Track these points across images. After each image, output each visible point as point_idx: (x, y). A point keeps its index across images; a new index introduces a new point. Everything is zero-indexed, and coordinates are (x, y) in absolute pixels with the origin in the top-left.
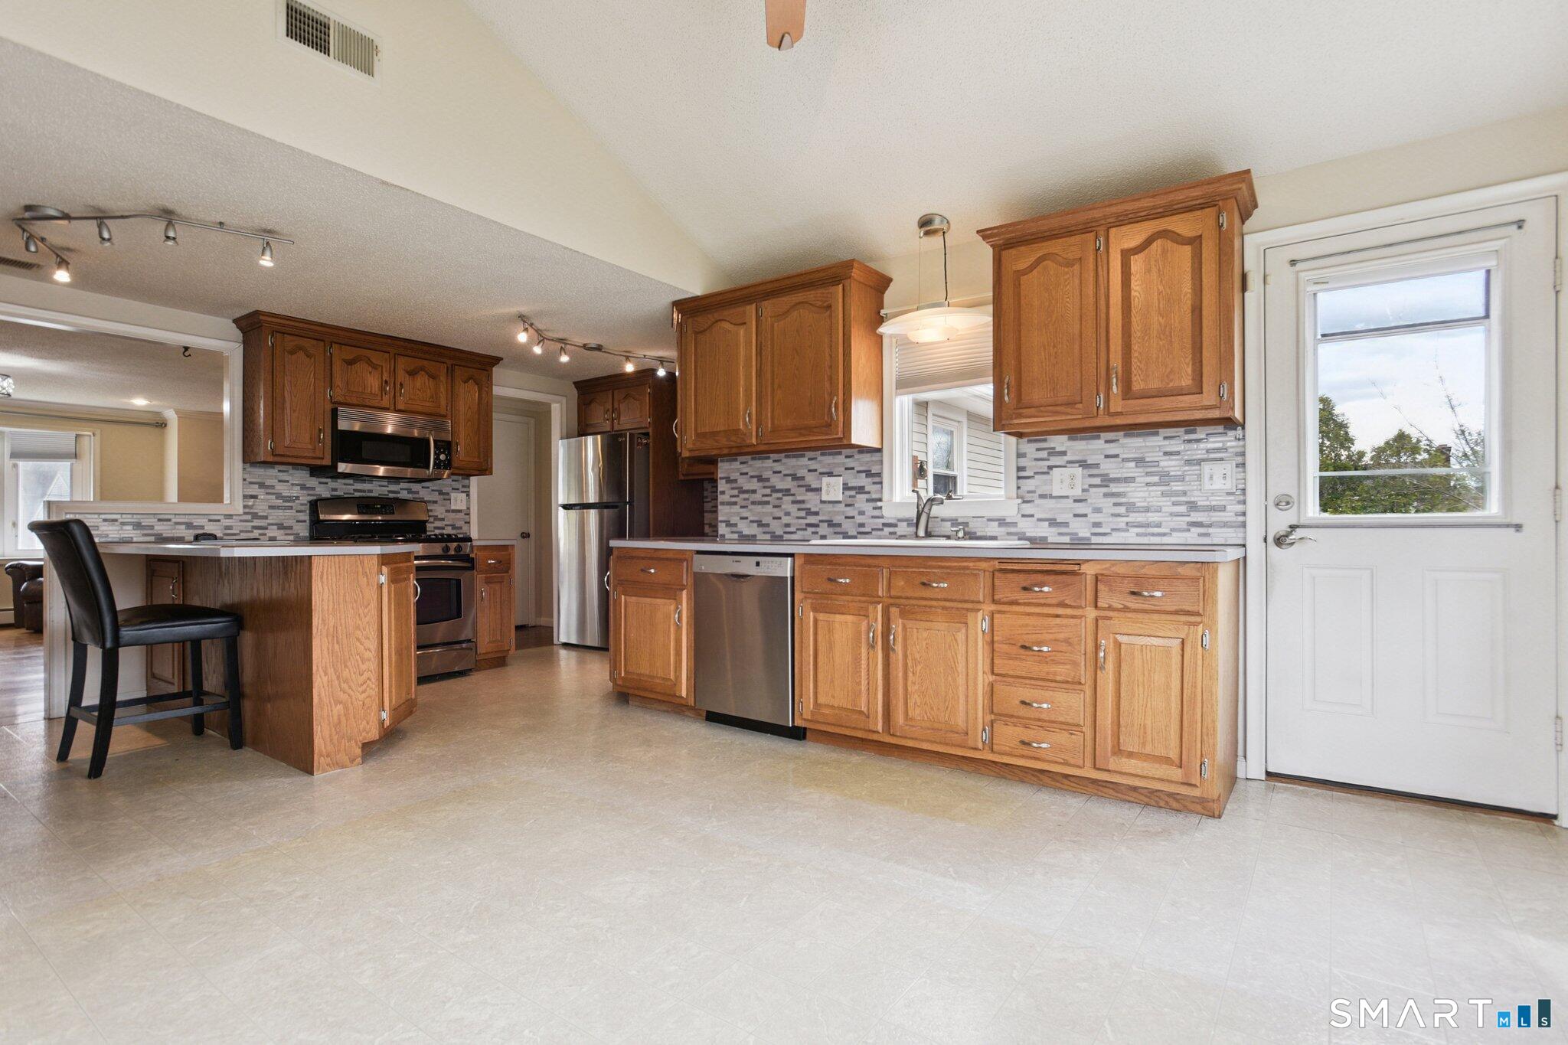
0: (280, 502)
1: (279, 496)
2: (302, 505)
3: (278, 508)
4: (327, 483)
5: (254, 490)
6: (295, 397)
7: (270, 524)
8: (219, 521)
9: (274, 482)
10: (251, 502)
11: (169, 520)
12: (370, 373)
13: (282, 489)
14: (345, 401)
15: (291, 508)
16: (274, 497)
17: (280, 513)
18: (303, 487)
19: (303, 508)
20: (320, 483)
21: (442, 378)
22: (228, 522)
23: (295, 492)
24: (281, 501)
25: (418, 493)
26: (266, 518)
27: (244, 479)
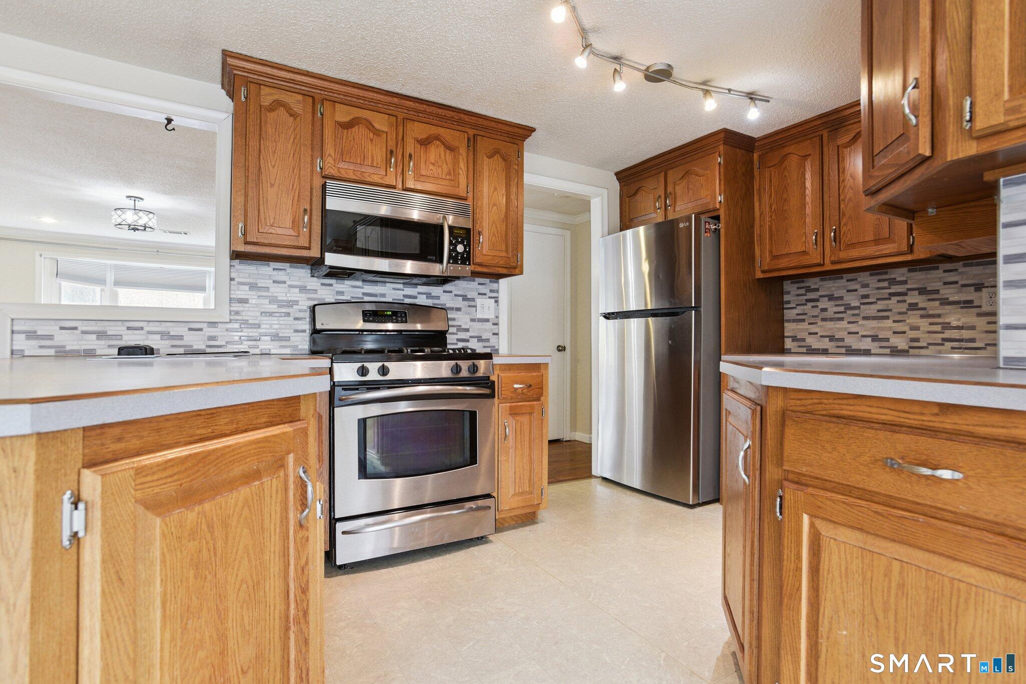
0: (273, 308)
1: (273, 300)
2: (300, 311)
3: (271, 314)
4: (331, 285)
5: (242, 292)
6: (273, 167)
7: (261, 335)
8: (201, 330)
9: (268, 283)
10: (236, 307)
11: (142, 329)
12: (371, 140)
13: (280, 292)
14: (338, 174)
15: (288, 314)
16: (267, 301)
17: (274, 320)
18: (303, 289)
19: (301, 315)
20: (323, 284)
21: (461, 151)
22: (209, 331)
23: (295, 294)
24: (276, 306)
25: (438, 298)
26: (259, 326)
27: (232, 279)
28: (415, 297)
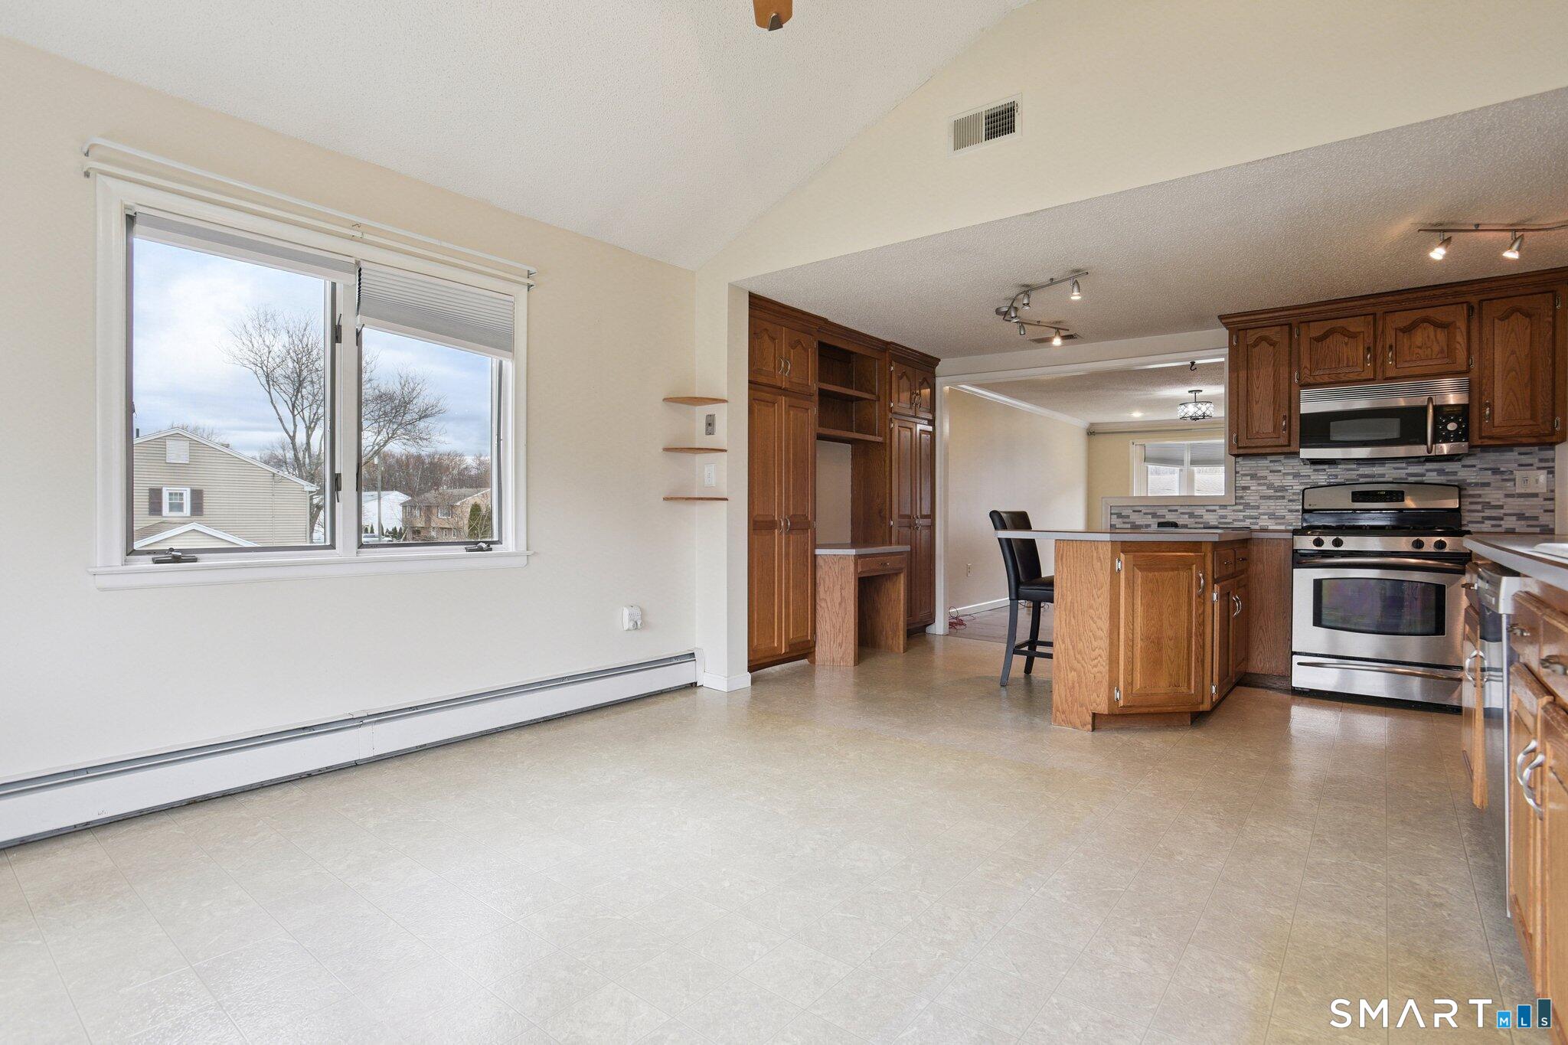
0: (1271, 492)
1: (1270, 486)
2: (1294, 494)
3: (1270, 498)
5: (1245, 481)
6: (1258, 388)
7: (1260, 514)
8: (1215, 511)
9: (1265, 473)
10: (1240, 493)
11: (1177, 511)
12: (1346, 344)
13: (1276, 480)
14: (1314, 381)
15: (1283, 497)
16: (1265, 488)
17: (1271, 503)
18: (1296, 476)
19: (1295, 497)
21: (1458, 324)
22: (1222, 512)
23: (1289, 481)
24: (1272, 491)
26: (1258, 507)
27: (1236, 472)
28: (1424, 475)
